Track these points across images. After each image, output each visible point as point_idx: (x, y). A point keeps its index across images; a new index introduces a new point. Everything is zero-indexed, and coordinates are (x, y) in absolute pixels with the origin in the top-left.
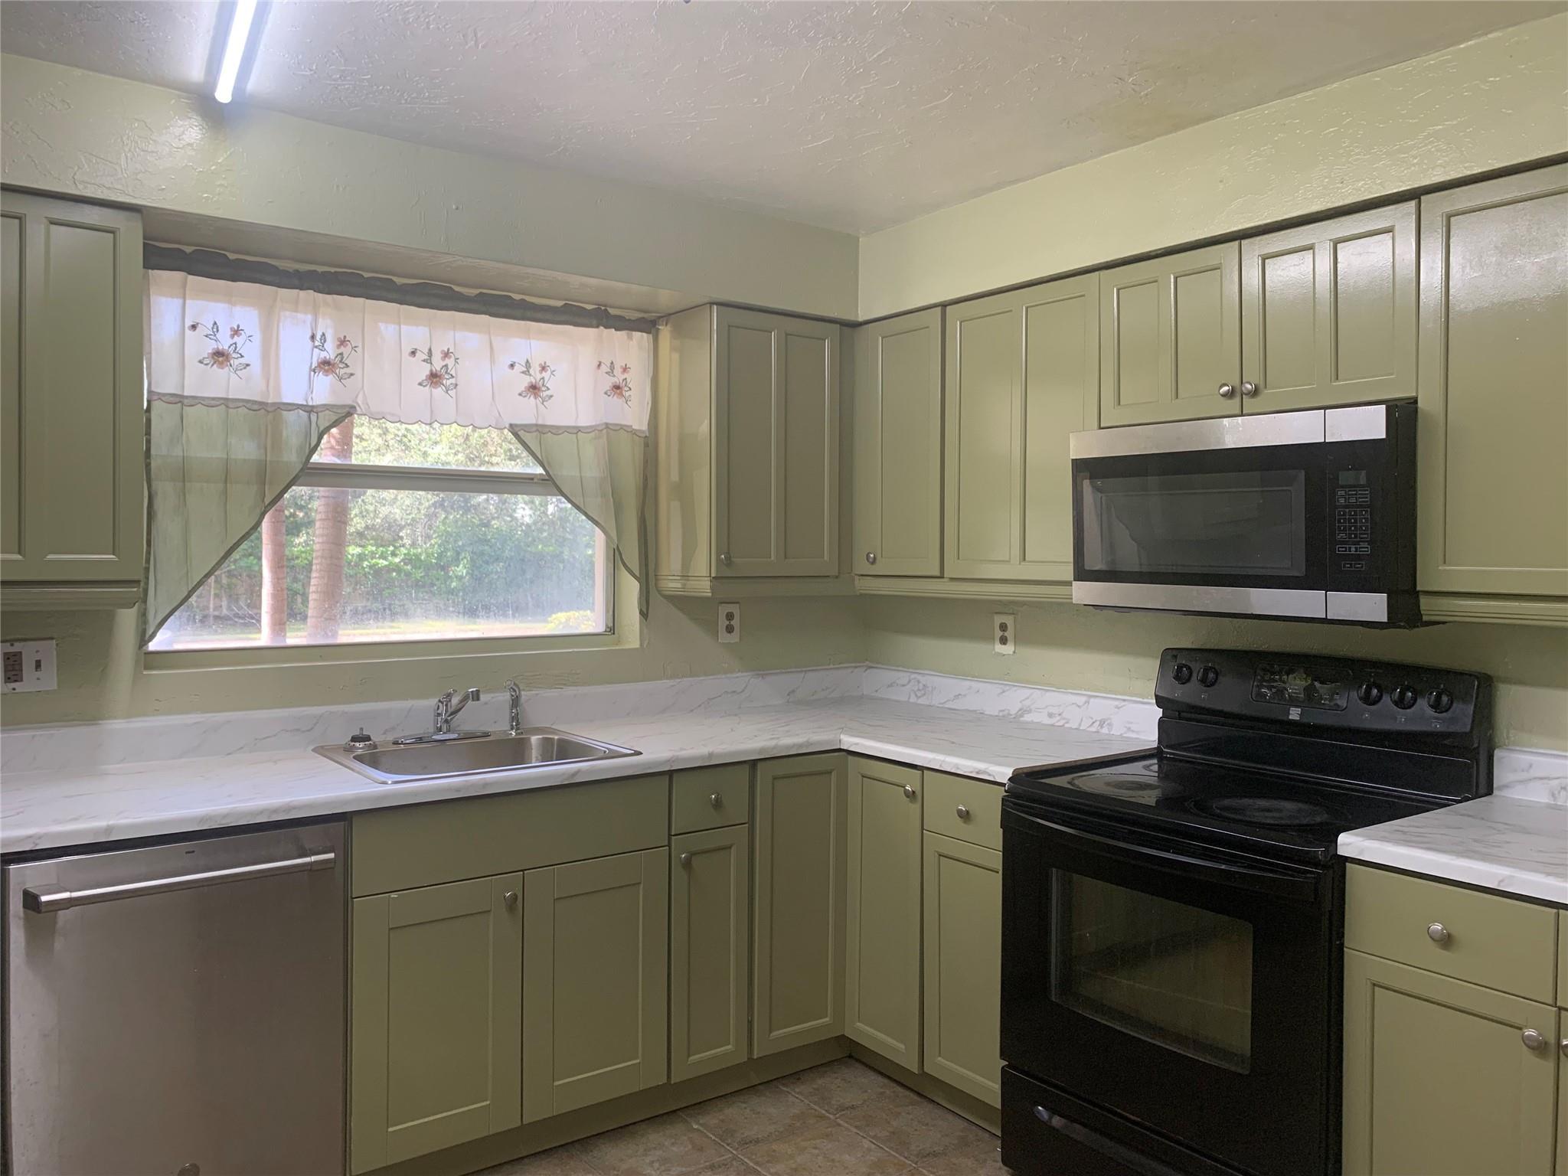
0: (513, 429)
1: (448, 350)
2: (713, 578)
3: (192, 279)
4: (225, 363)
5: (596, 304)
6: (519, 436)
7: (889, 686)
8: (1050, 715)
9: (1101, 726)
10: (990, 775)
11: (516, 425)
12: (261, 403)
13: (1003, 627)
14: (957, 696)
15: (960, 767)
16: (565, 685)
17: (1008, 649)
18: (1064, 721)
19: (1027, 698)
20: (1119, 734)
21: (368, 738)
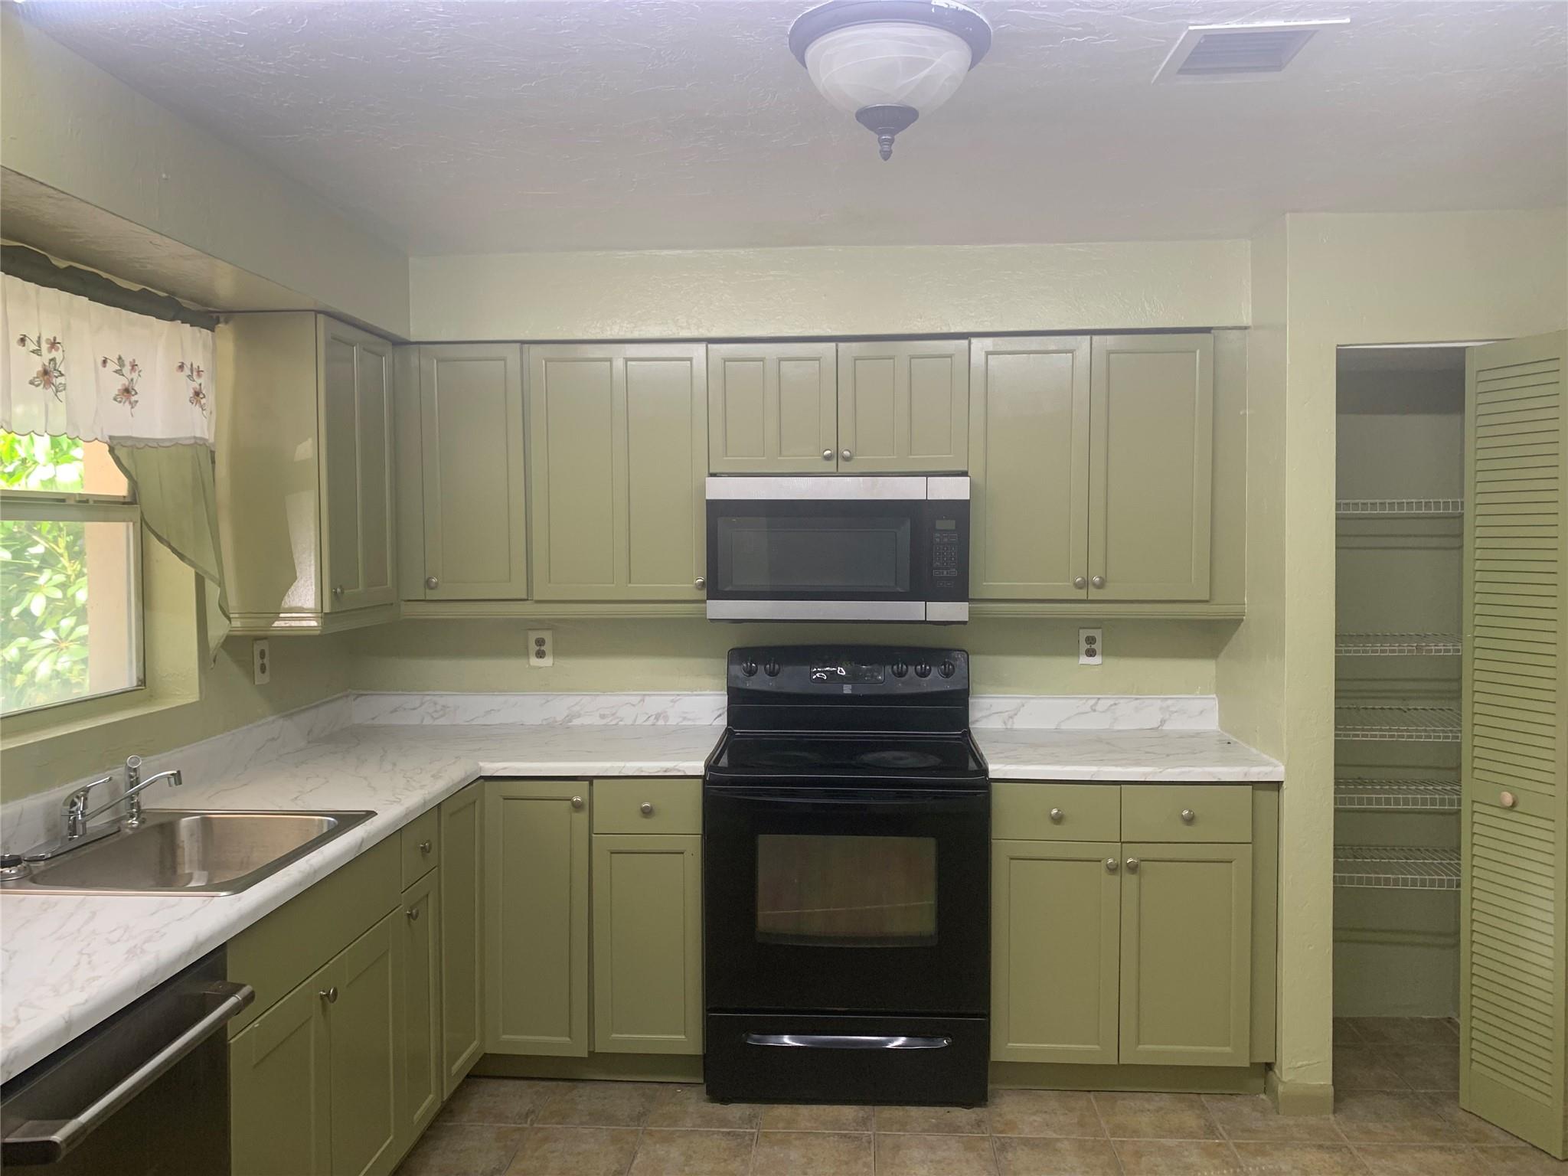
0: (110, 442)
1: (55, 339)
2: (326, 614)
5: (167, 293)
6: (114, 450)
7: (392, 712)
8: (603, 717)
9: (657, 718)
10: (679, 771)
11: (113, 438)
13: (540, 642)
14: (488, 712)
15: (643, 769)
17: (547, 662)
18: (618, 720)
19: (576, 704)
20: (675, 723)
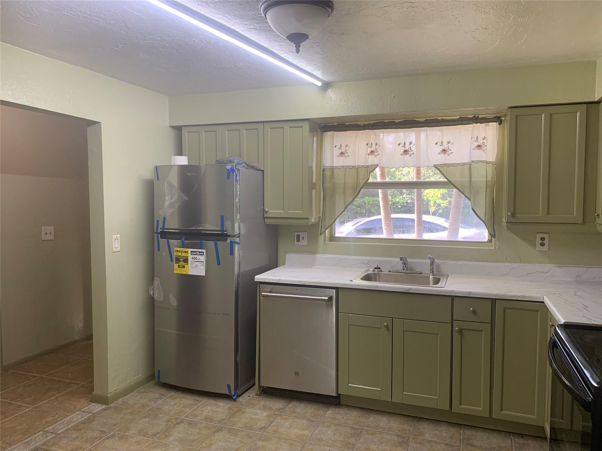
0: (435, 166)
3: (336, 133)
4: (343, 156)
5: (473, 115)
6: (438, 169)
11: (437, 165)
12: (353, 166)
16: (460, 260)
21: (380, 268)
